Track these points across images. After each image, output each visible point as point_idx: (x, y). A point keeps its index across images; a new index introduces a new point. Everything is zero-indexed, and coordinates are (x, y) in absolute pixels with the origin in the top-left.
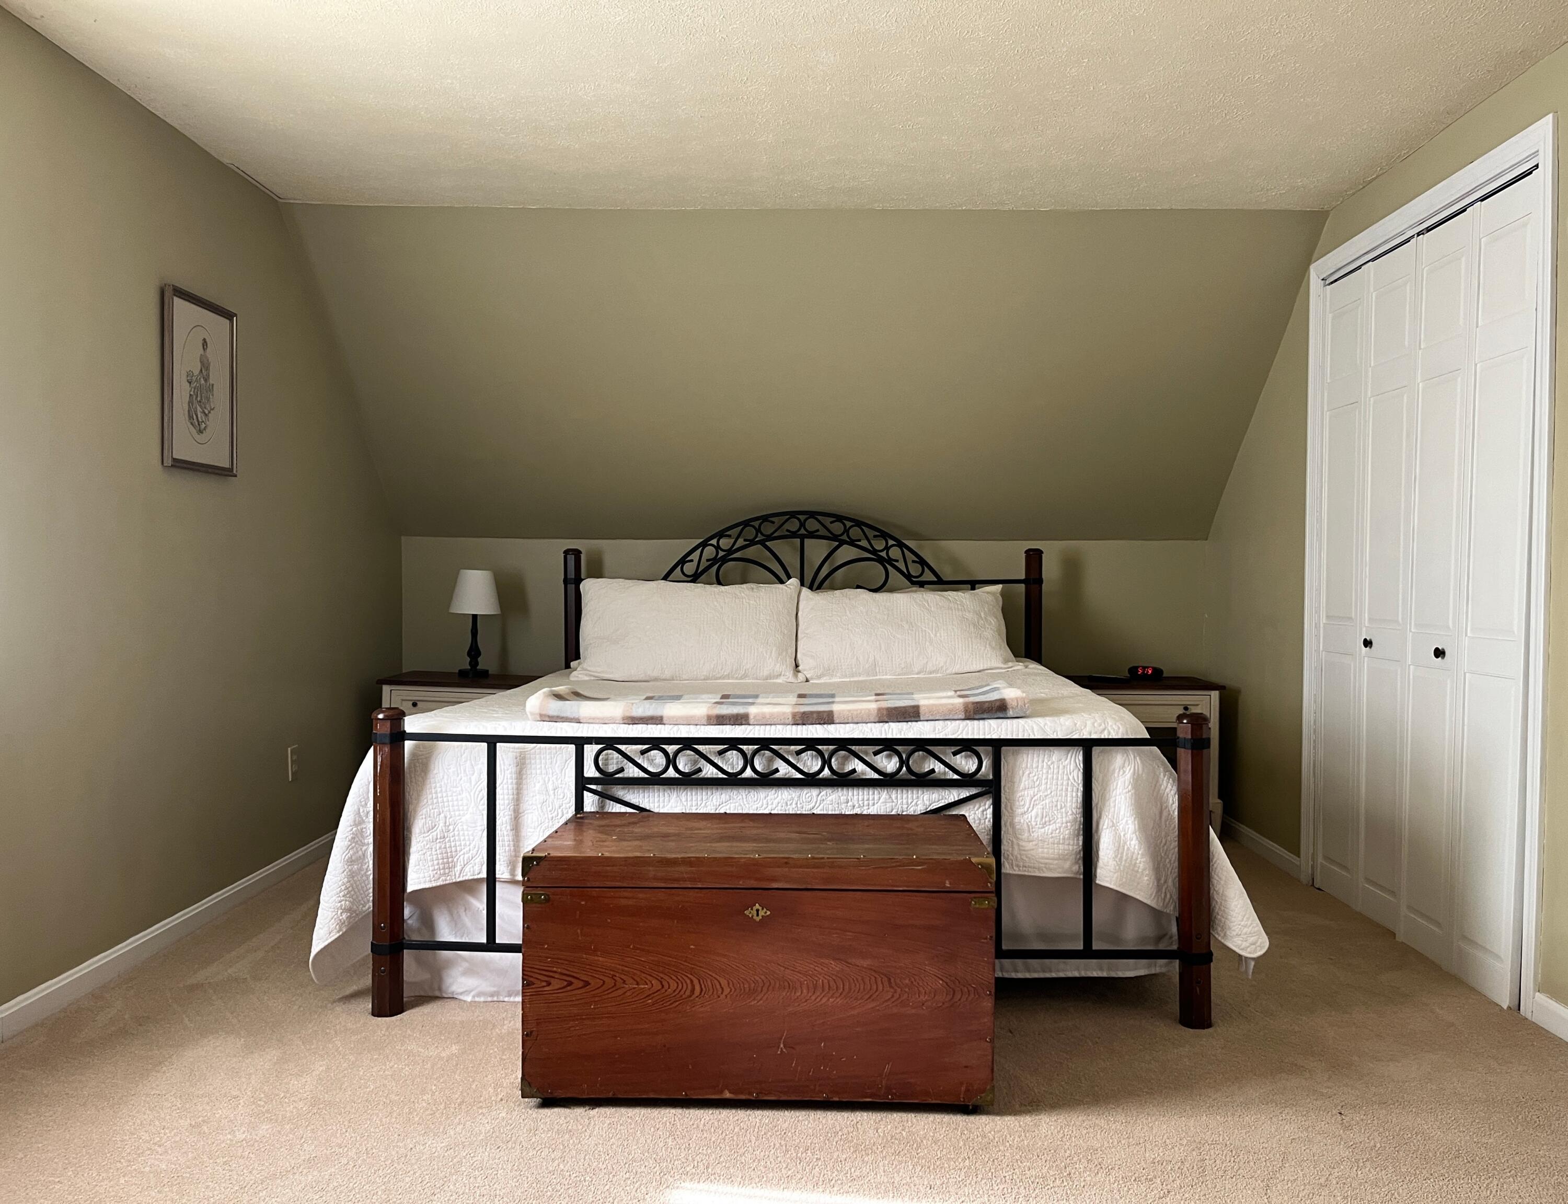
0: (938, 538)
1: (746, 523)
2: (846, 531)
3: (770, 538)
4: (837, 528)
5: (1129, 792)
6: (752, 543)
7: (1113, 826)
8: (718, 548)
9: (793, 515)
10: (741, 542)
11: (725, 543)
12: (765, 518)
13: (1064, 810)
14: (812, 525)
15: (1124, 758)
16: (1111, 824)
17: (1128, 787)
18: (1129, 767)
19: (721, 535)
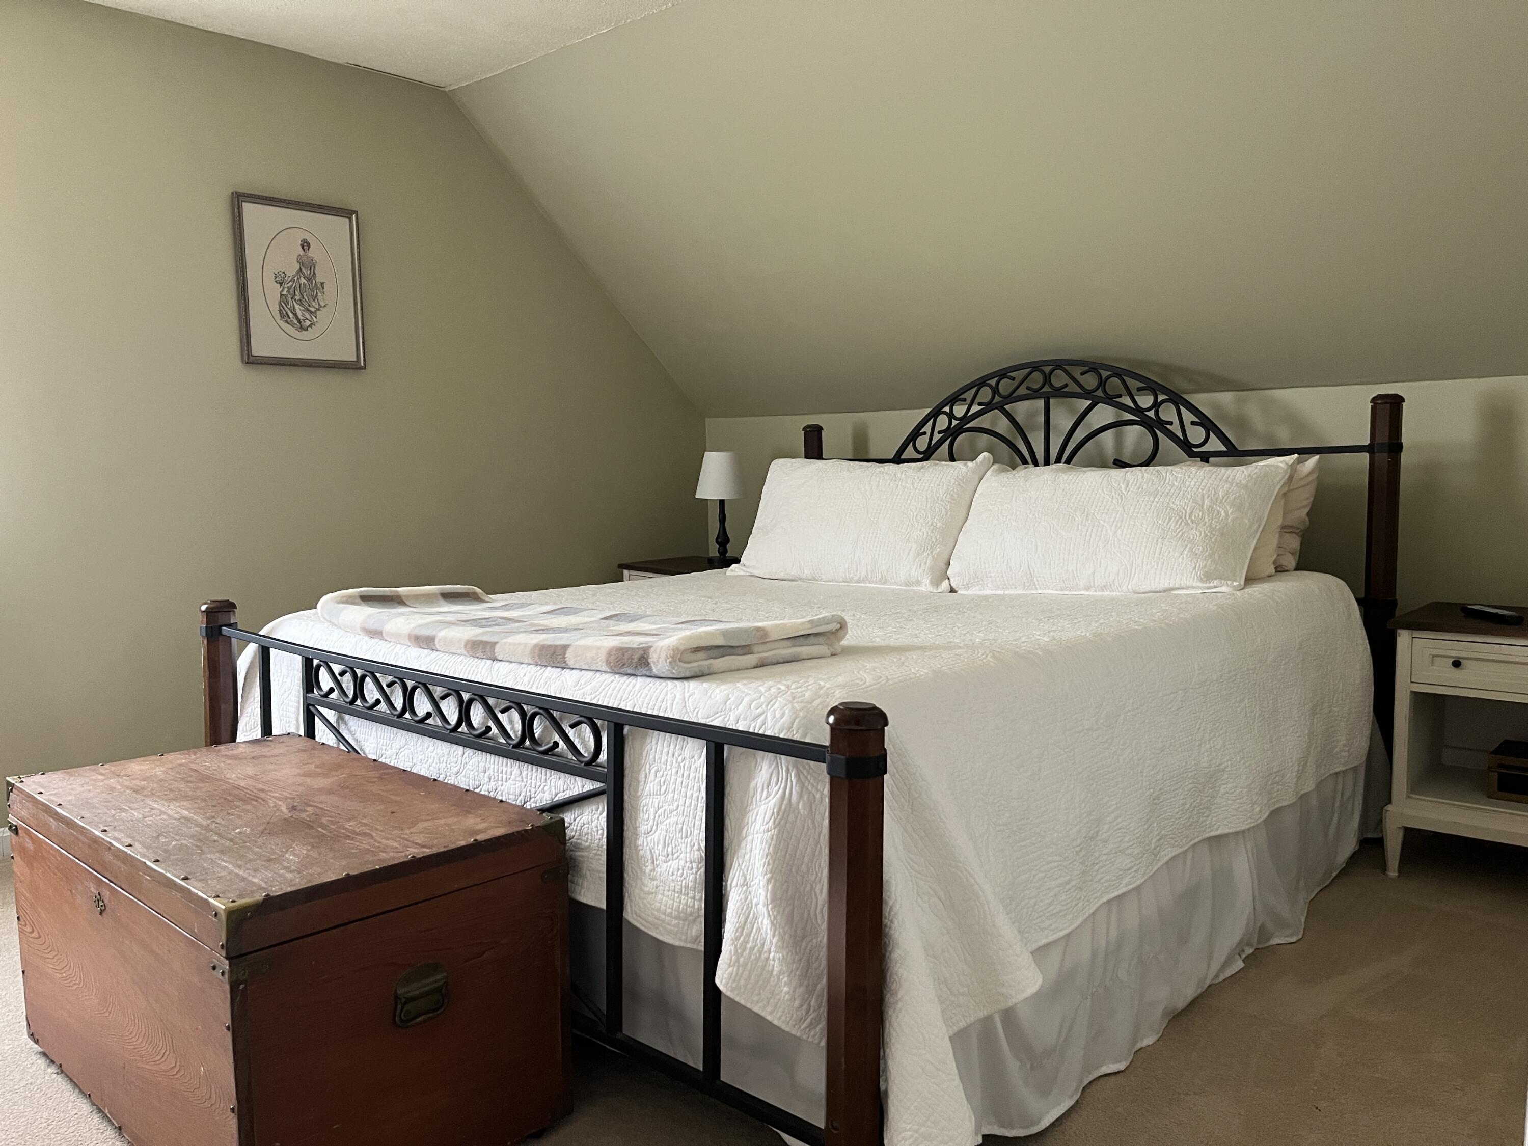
0: (1267, 386)
1: (981, 383)
2: (1102, 383)
3: (1012, 398)
4: (1090, 381)
5: (768, 831)
6: (988, 407)
7: (743, 886)
8: (951, 416)
9: (1035, 367)
10: (975, 408)
11: (959, 410)
12: (1002, 374)
13: (689, 839)
14: (1059, 379)
15: (770, 770)
16: (741, 881)
17: (767, 823)
18: (777, 787)
19: (954, 400)
